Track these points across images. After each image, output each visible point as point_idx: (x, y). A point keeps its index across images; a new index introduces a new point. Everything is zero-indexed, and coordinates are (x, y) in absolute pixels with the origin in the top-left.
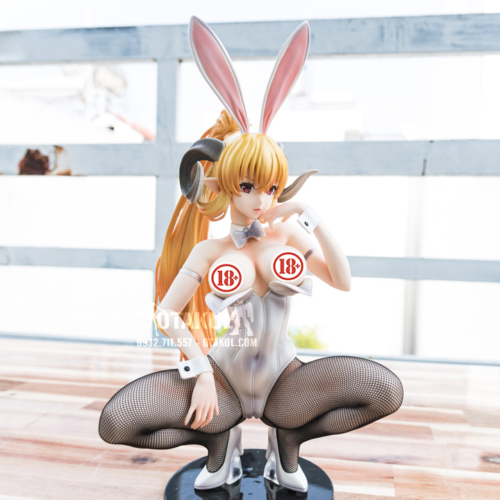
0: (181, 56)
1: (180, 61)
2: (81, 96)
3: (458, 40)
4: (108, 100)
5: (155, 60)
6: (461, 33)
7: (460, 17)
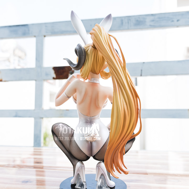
0: (45, 34)
1: (45, 36)
2: (8, 60)
3: (152, 24)
4: (19, 61)
5: (35, 36)
6: (153, 21)
7: (152, 15)
